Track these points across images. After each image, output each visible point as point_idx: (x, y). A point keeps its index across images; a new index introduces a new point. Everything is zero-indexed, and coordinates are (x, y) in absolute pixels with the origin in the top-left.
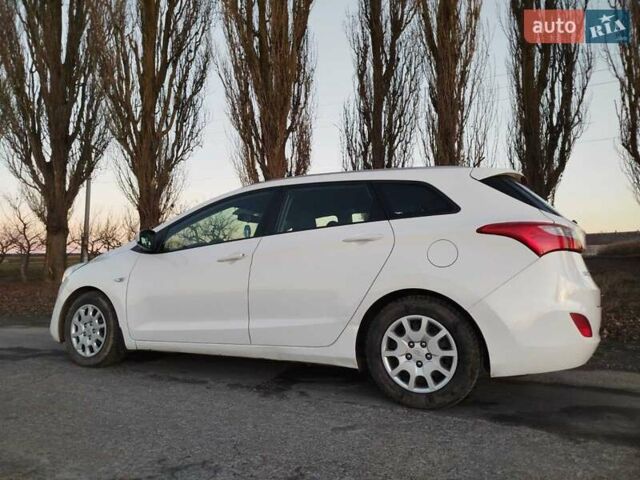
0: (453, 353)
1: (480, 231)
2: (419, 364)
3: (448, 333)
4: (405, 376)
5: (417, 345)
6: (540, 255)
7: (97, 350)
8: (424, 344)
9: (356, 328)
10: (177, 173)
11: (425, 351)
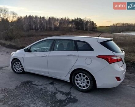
1: (97, 57)
6: (110, 64)
8: (84, 80)
9: (70, 75)
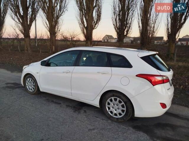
0: (125, 109)
2: (116, 110)
3: (124, 104)
4: (112, 112)
5: (116, 105)
7: (33, 90)
10: (60, 20)
11: (117, 107)
